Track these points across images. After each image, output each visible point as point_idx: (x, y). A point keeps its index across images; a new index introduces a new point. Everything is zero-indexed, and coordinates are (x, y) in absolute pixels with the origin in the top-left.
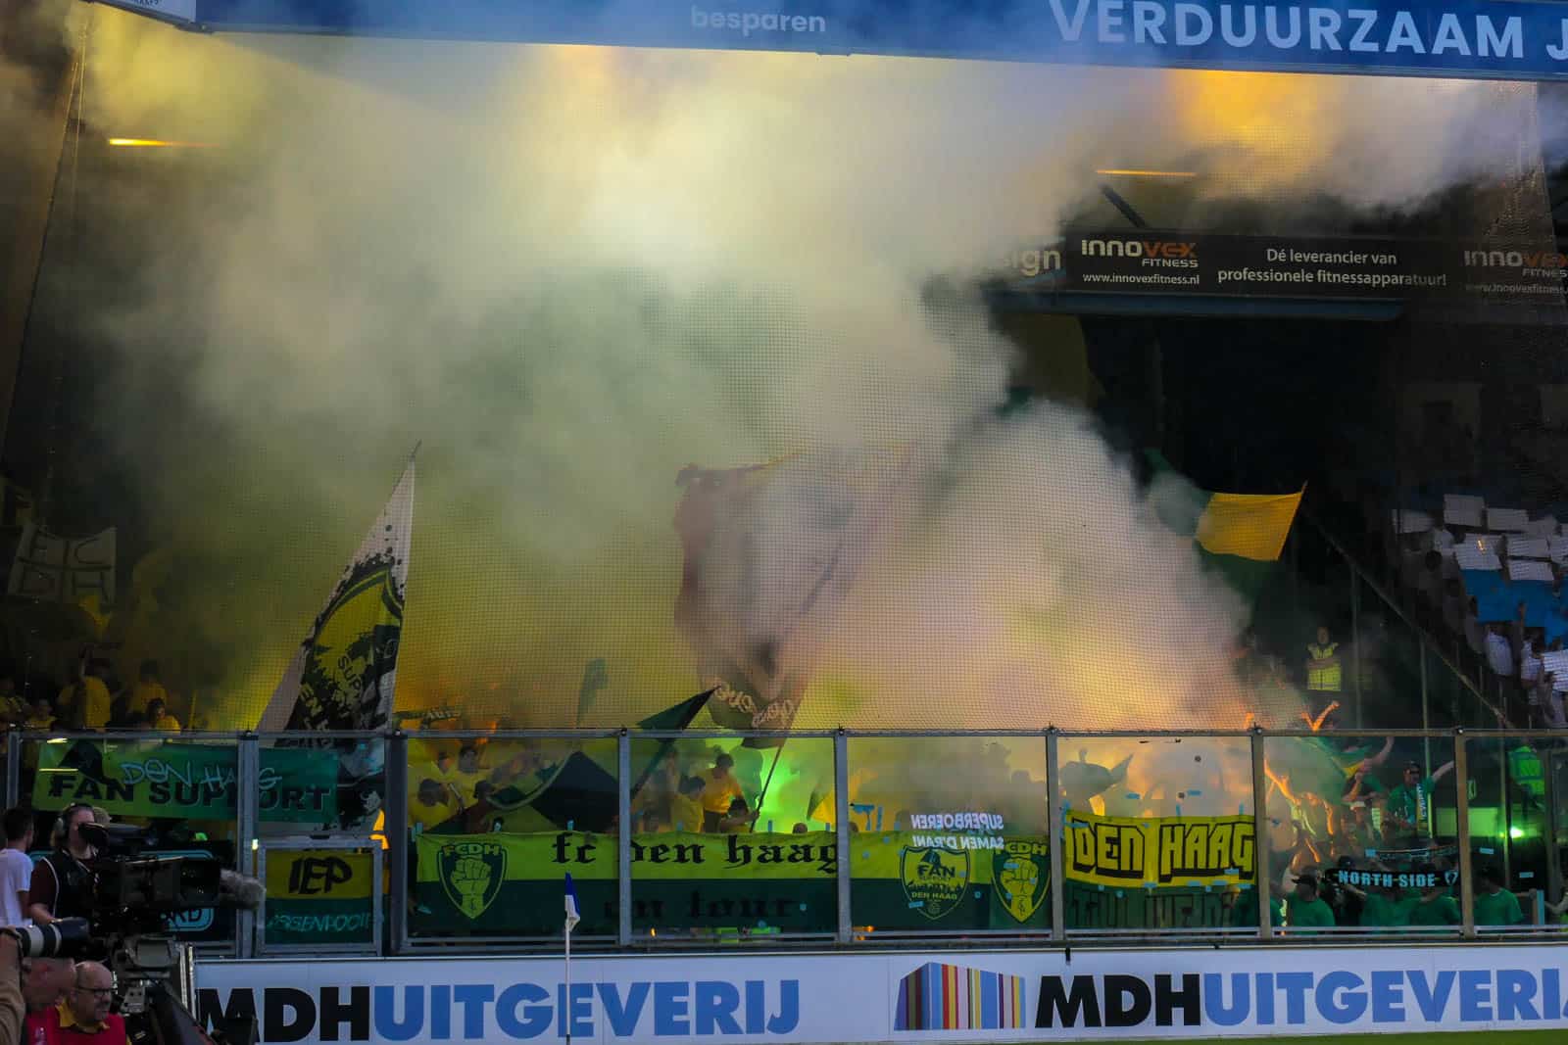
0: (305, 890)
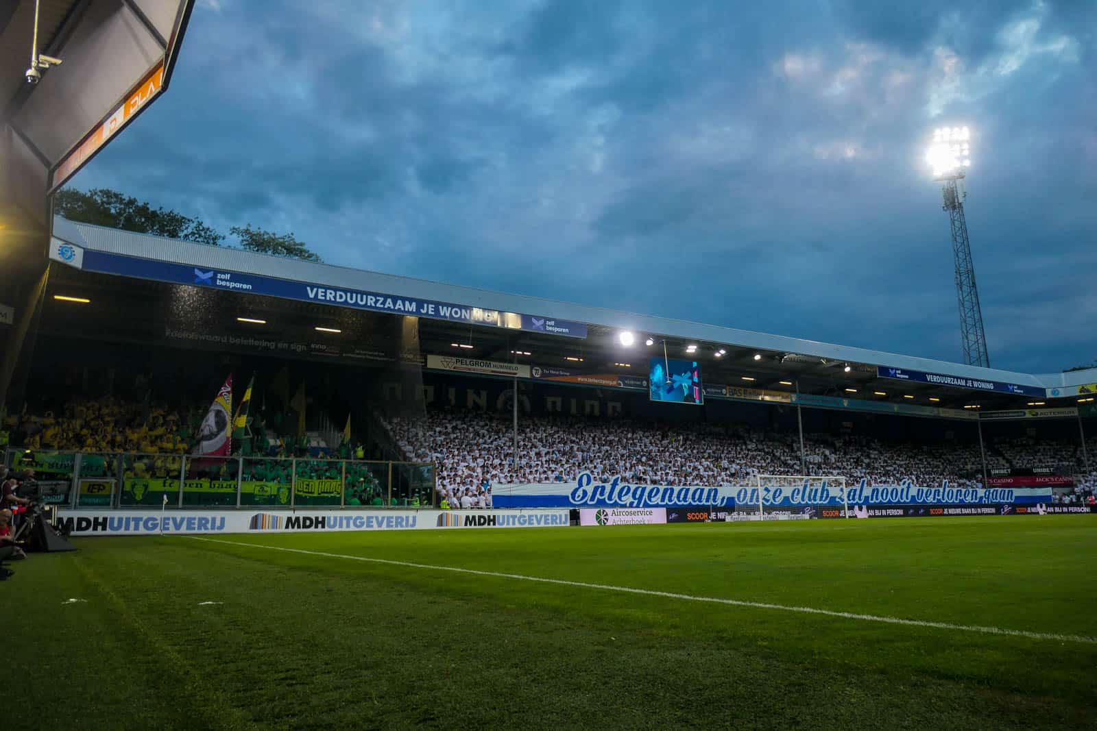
0: (92, 492)
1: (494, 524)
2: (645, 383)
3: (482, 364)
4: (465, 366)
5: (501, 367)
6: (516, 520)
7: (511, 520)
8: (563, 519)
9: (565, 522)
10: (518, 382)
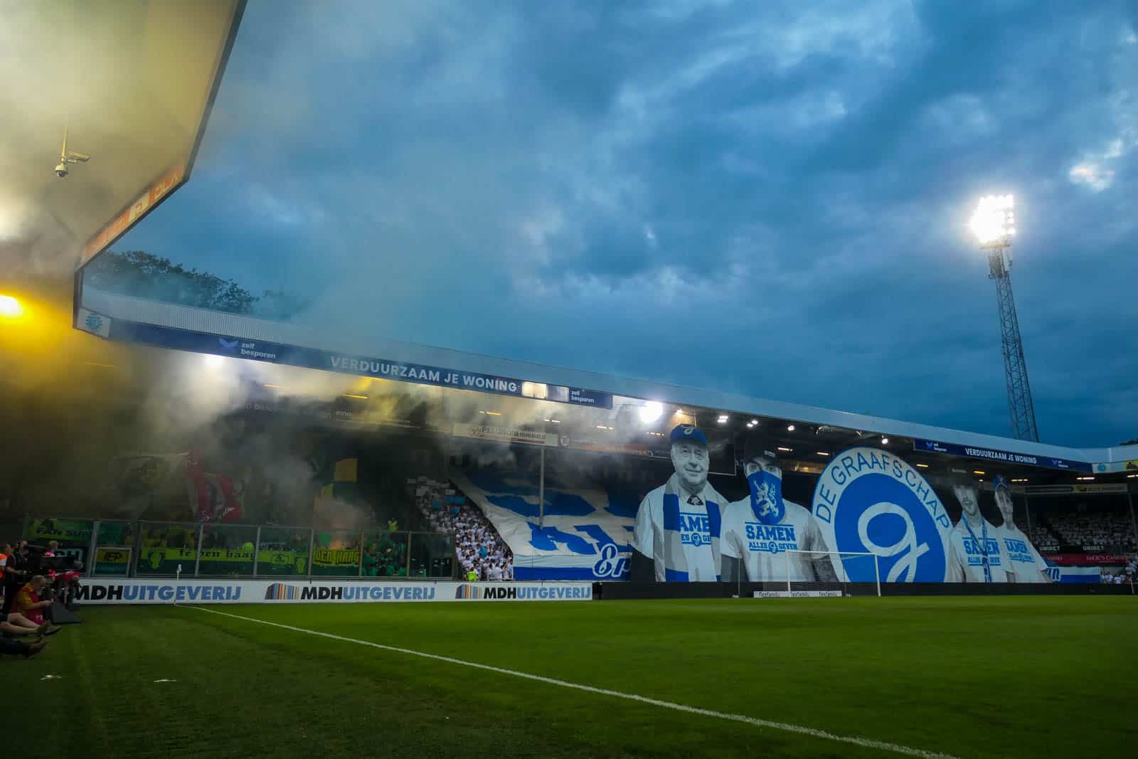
0: (108, 560)
1: (515, 597)
3: (509, 433)
4: (492, 434)
5: (528, 436)
6: (537, 593)
7: (532, 593)
8: (586, 593)
9: (588, 596)
10: (545, 451)
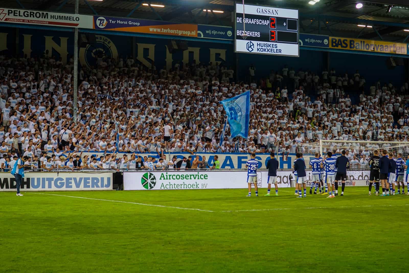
1: (28, 187)
2: (229, 33)
3: (38, 15)
4: (18, 17)
5: (60, 18)
6: (53, 182)
7: (47, 183)
8: (106, 182)
9: (108, 186)
10: (79, 34)
